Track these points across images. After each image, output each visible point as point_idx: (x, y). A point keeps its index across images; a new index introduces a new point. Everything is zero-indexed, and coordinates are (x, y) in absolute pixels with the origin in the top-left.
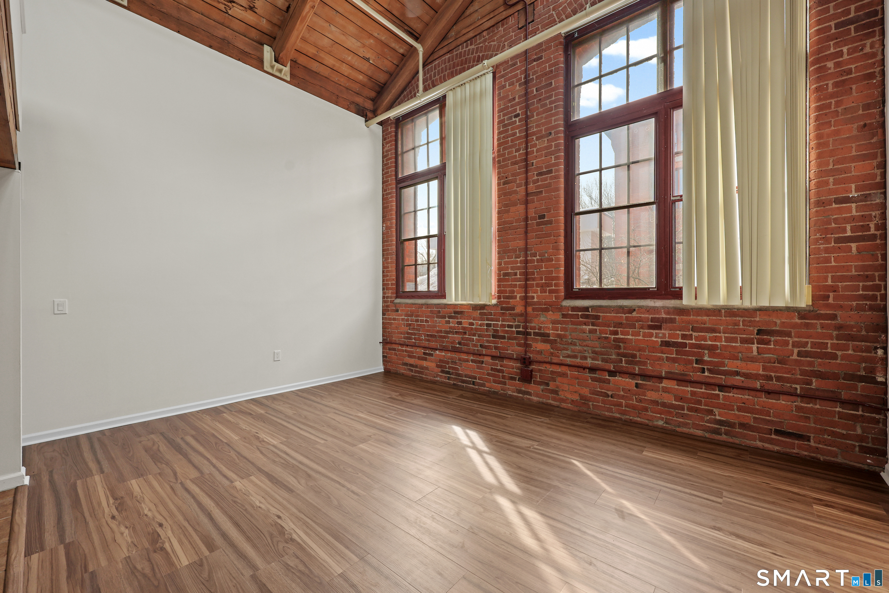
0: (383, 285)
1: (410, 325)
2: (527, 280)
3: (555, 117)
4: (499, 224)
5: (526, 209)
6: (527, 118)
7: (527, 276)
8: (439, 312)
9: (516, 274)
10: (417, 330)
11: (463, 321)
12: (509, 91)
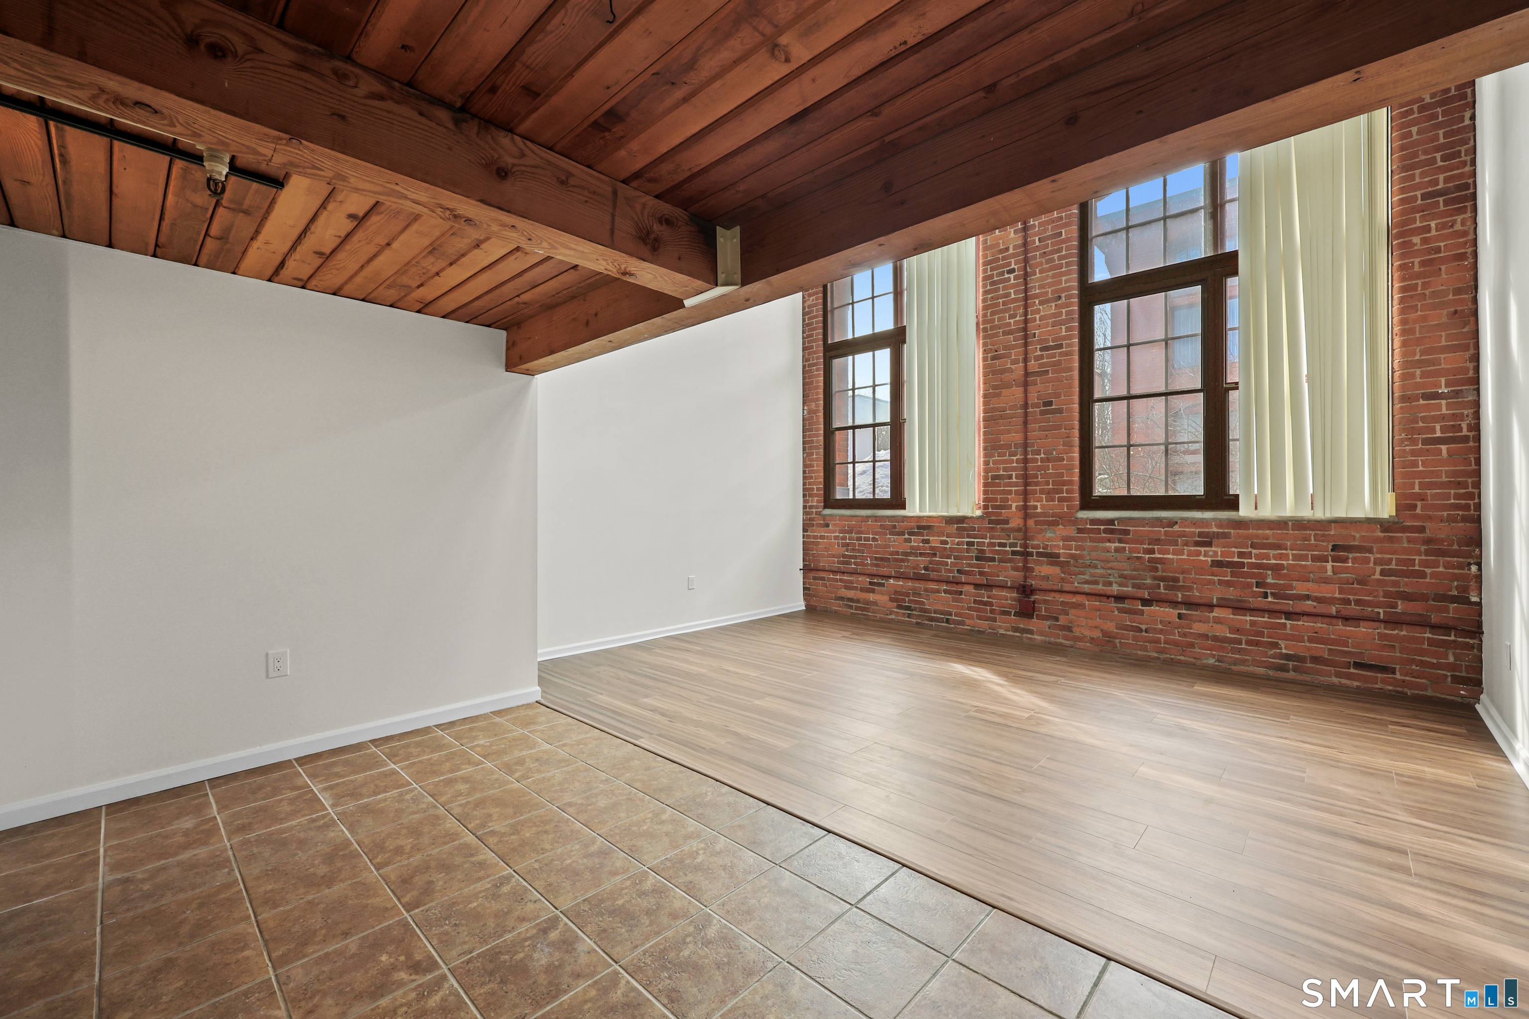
0: (804, 490)
1: (848, 545)
2: (1026, 484)
3: (1067, 277)
4: (985, 411)
5: (1026, 392)
6: (1026, 275)
7: (1026, 480)
8: (895, 527)
9: (1010, 477)
10: (859, 551)
11: (931, 538)
12: (1000, 239)
